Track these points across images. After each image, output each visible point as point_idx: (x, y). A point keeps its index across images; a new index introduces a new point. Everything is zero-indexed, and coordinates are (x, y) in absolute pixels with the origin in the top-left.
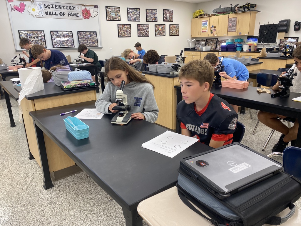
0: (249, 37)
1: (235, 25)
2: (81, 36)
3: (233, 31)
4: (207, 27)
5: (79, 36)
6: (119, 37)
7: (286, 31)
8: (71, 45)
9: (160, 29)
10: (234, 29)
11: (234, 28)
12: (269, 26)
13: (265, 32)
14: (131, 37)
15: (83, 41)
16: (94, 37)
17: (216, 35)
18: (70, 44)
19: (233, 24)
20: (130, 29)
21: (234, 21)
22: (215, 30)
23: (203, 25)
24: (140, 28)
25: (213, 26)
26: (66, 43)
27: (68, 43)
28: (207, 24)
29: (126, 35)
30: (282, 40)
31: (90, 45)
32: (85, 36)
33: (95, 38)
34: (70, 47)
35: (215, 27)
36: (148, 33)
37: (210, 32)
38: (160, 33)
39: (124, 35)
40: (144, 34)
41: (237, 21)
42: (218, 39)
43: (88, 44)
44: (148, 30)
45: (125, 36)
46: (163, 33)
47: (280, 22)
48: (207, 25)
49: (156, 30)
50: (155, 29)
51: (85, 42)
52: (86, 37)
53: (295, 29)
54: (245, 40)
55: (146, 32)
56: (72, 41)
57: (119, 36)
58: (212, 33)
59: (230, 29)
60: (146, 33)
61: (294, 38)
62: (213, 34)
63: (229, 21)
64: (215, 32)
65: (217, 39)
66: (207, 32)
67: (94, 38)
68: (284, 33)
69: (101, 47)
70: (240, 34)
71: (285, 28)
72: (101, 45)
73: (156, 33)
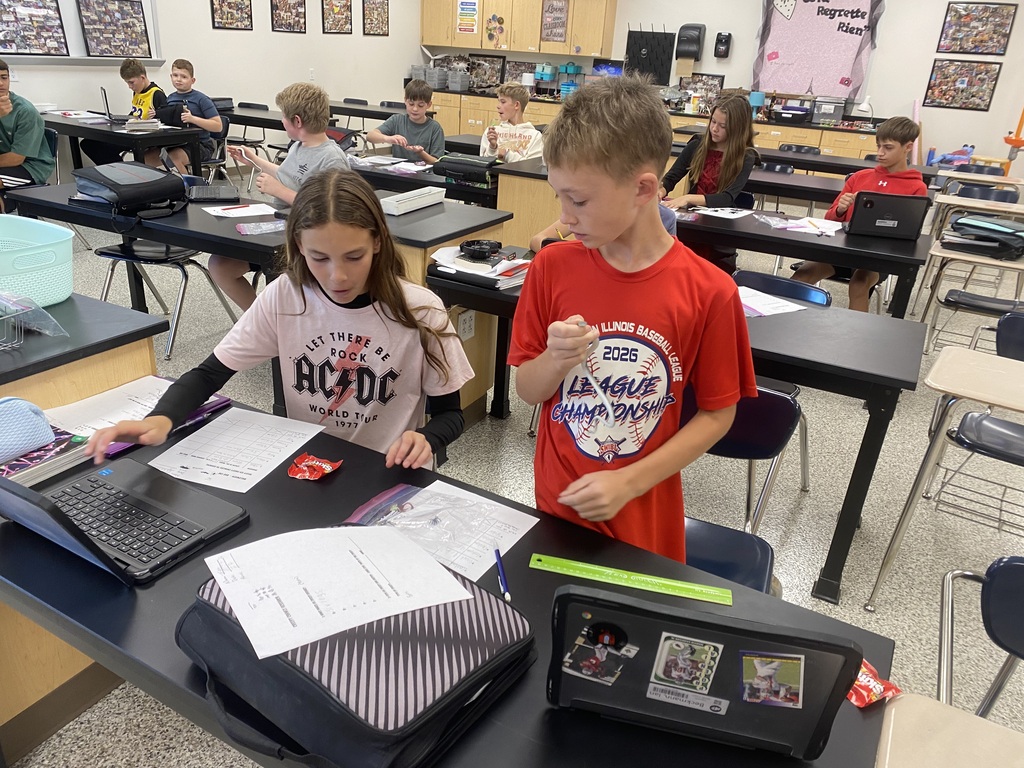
0: (599, 63)
1: (563, 23)
2: (88, 14)
3: (556, 39)
4: (476, 17)
5: (84, 13)
6: (214, 27)
7: (696, 56)
8: (55, 44)
9: (337, 10)
10: (561, 36)
11: (560, 30)
12: (654, 35)
13: (644, 51)
14: (251, 29)
15: (98, 34)
16: (136, 21)
17: (504, 47)
18: (52, 44)
19: (558, 18)
21: (561, 10)
22: (502, 30)
23: (463, 9)
24: (280, 2)
25: (494, 17)
26: (38, 36)
27: (46, 39)
28: (476, 7)
29: (237, 20)
30: (684, 80)
31: (123, 51)
32: (105, 13)
33: (139, 28)
34: (53, 52)
35: (501, 21)
36: (302, 21)
37: (486, 36)
38: (336, 22)
39: (229, 21)
40: (292, 21)
41: (567, 12)
42: (507, 59)
43: (115, 46)
44: (301, 10)
45: (234, 26)
46: (346, 23)
47: (684, 28)
48: (474, 9)
49: (326, 11)
50: (323, 8)
51: (106, 38)
52: (107, 18)
53: (718, 54)
54: (588, 69)
55: (297, 16)
56: (60, 30)
57: (216, 25)
58: (491, 37)
59: (547, 33)
60: (297, 19)
61: (714, 77)
62: (495, 41)
63: (546, 9)
64: (502, 37)
65: (504, 58)
66: (475, 32)
67: (134, 25)
68: (692, 62)
69: (159, 59)
70: (578, 50)
71: (693, 48)
72: (159, 53)
73: (326, 22)
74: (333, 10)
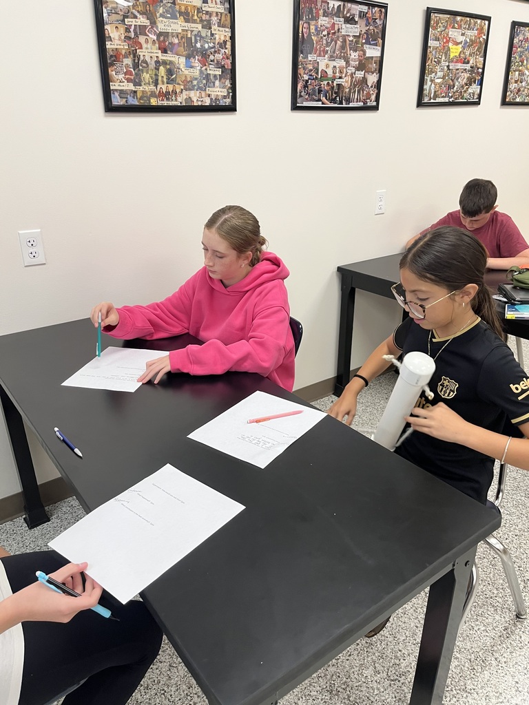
6: (110, 108)
9: (455, 51)
14: (232, 108)
20: (222, 34)
24: (318, 32)
36: (372, 79)
44: (372, 52)
45: (180, 101)
49: (431, 54)
50: (425, 47)
55: (358, 68)
57: (117, 101)
60: (360, 74)
73: (428, 78)
74: (447, 51)
